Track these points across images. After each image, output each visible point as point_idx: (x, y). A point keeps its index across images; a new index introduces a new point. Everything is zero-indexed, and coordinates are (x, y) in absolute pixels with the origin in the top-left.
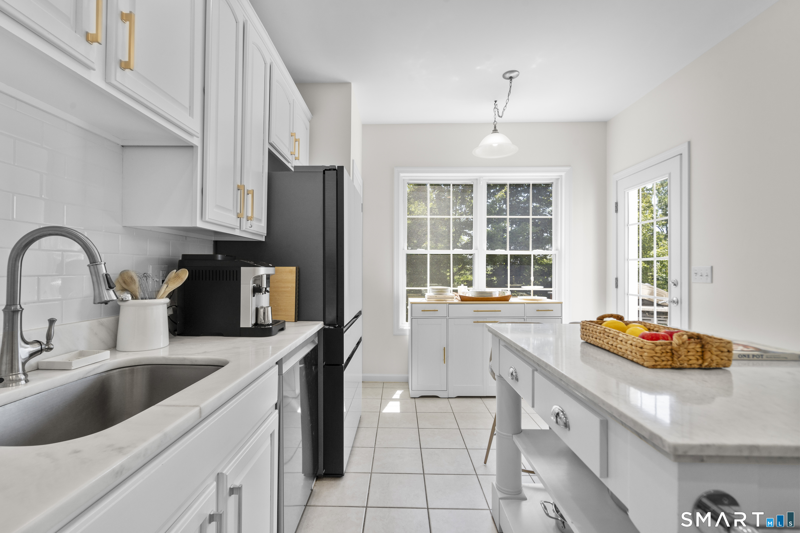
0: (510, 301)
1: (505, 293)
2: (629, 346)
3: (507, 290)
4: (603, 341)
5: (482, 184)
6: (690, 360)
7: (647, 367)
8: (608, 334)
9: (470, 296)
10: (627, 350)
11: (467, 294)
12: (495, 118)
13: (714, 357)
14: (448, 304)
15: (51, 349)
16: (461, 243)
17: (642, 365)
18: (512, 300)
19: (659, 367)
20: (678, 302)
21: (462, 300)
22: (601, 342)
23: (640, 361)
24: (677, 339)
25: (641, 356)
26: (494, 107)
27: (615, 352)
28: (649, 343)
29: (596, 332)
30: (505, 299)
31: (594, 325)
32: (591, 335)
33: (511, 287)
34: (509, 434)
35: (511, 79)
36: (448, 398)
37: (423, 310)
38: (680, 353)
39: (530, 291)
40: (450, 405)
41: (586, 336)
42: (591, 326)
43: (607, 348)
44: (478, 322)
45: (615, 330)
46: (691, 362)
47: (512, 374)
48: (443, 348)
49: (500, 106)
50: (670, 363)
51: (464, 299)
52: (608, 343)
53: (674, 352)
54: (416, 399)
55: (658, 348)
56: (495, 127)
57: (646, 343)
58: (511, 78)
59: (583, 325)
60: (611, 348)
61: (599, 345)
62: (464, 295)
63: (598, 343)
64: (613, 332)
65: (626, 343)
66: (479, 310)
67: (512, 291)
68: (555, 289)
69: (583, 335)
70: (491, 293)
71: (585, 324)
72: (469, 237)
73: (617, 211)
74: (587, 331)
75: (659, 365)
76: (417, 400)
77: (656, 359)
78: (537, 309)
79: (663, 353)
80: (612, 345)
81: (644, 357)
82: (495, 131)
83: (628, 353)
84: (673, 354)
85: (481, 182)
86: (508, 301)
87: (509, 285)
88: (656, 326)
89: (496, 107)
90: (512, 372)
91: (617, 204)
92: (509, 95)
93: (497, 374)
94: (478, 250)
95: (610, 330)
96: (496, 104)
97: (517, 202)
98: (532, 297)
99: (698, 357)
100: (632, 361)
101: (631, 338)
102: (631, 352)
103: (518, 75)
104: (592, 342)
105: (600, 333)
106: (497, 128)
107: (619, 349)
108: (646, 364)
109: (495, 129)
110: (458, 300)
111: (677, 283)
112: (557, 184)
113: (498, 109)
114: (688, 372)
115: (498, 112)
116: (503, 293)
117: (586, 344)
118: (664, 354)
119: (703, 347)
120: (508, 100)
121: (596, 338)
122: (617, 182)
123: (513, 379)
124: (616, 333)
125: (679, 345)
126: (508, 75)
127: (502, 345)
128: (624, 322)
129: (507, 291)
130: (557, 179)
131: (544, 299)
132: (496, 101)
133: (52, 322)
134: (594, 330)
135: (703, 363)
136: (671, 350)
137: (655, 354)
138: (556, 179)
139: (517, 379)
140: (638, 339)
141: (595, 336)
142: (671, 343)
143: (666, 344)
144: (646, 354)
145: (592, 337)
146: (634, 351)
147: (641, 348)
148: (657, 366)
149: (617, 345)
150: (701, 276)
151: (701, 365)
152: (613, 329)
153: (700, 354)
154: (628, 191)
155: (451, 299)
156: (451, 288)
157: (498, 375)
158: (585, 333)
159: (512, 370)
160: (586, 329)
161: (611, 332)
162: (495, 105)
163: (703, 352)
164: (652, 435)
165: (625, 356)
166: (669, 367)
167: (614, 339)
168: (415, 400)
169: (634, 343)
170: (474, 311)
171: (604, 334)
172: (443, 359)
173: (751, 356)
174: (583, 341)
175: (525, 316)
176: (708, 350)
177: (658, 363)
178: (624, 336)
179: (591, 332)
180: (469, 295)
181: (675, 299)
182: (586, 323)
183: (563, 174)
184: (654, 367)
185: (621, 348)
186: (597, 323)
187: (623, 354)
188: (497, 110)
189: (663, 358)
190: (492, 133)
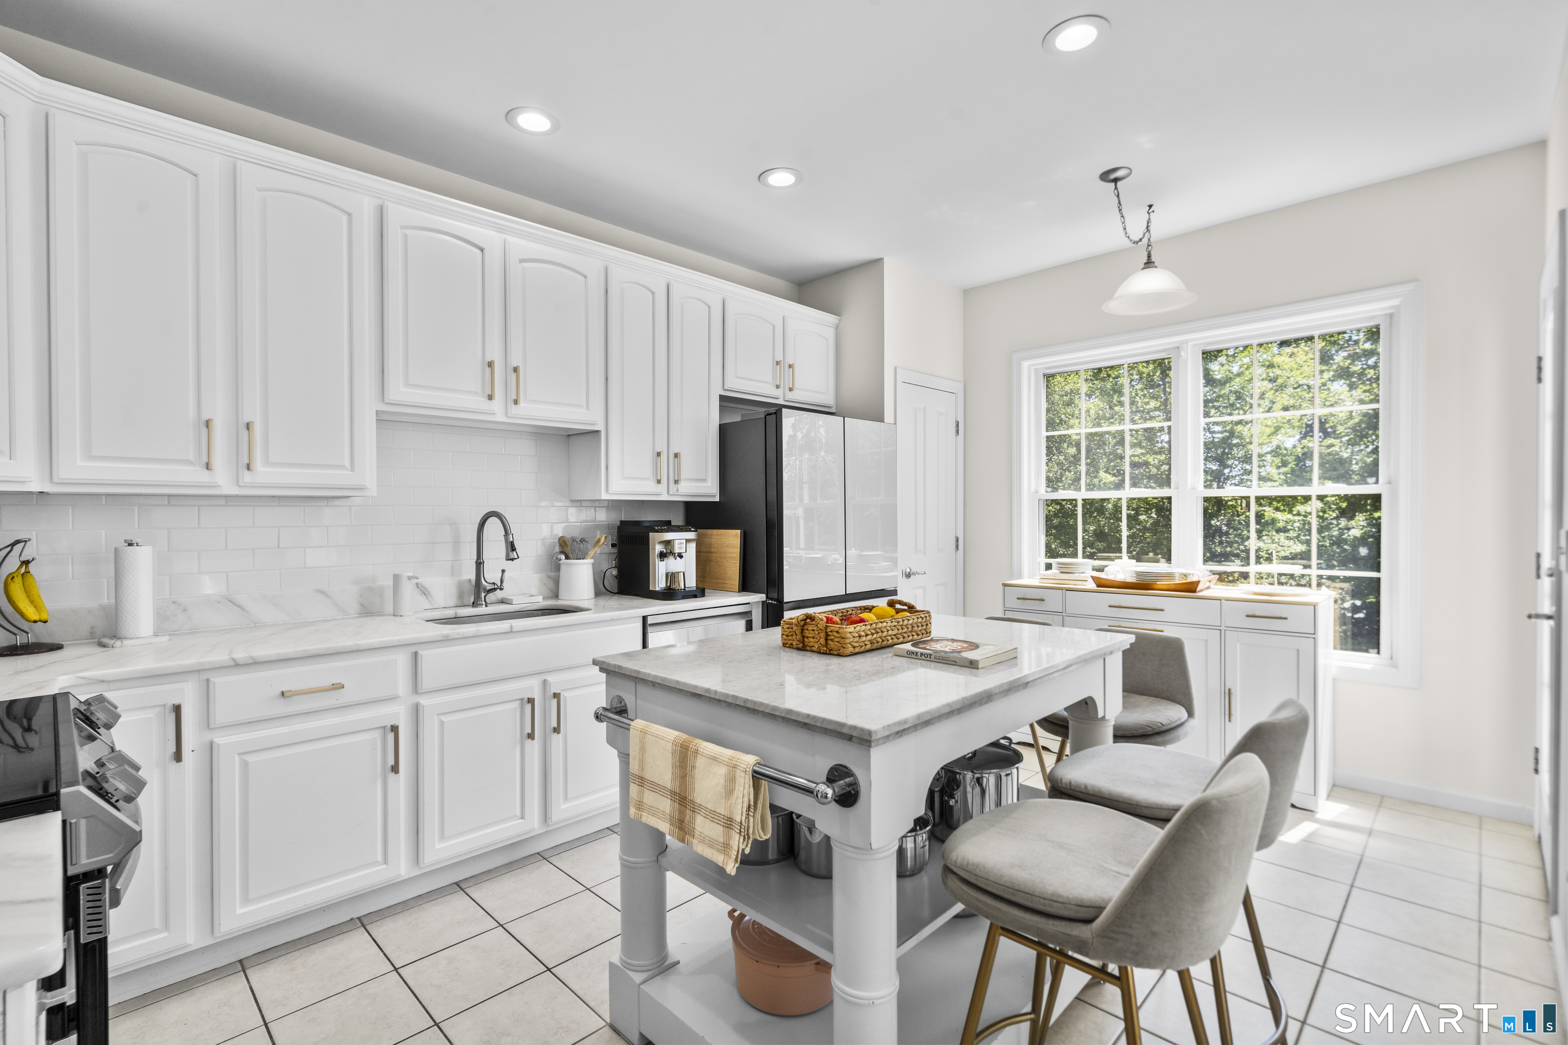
0: (1200, 591)
1: (1189, 576)
5: (1185, 357)
14: (1064, 591)
15: (503, 589)
21: (1098, 586)
37: (1020, 597)
56: (1149, 256)
58: (1116, 180)
68: (1385, 575)
73: (1540, 379)
78: (1251, 614)
82: (1149, 263)
85: (1182, 353)
86: (1194, 592)
91: (1540, 360)
94: (1178, 488)
106: (1153, 259)
109: (1149, 259)
116: (1184, 577)
132: (1150, 206)
133: (503, 571)
138: (1386, 315)
155: (1081, 583)
162: (1149, 213)
170: (1110, 607)
190: (1143, 269)
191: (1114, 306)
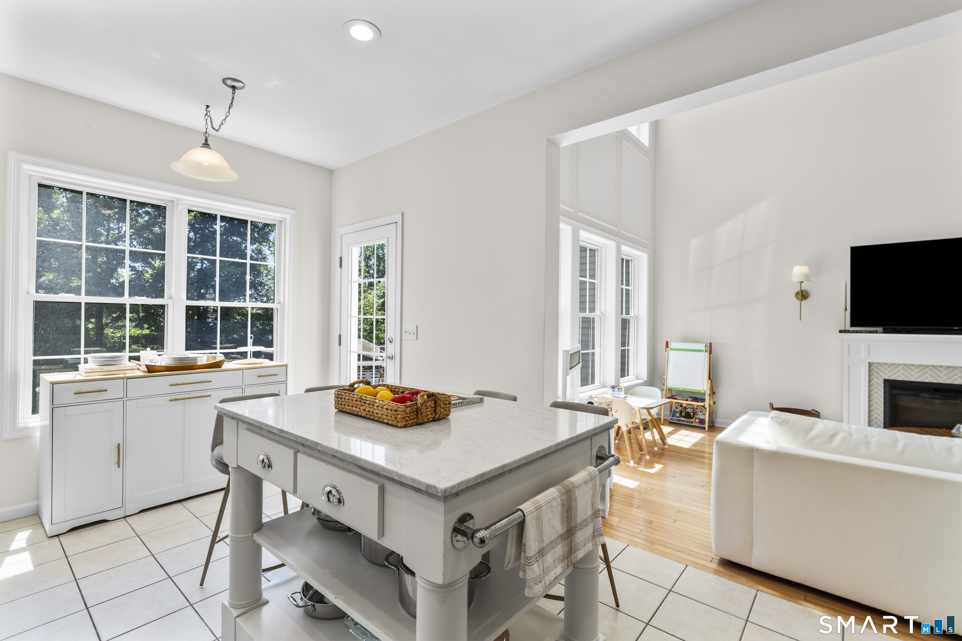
0: (223, 367)
1: (216, 357)
2: (385, 410)
3: (216, 353)
4: (360, 409)
5: (181, 210)
6: (428, 415)
7: (400, 427)
8: (365, 401)
9: (164, 364)
10: (383, 415)
11: (158, 362)
12: (207, 129)
13: (442, 410)
14: (125, 380)
16: (117, 280)
17: (396, 426)
18: (227, 365)
19: (408, 425)
20: (392, 357)
21: (149, 371)
22: (358, 409)
23: (395, 423)
24: (420, 399)
25: (396, 418)
26: (205, 113)
27: (371, 417)
28: (401, 406)
29: (352, 400)
30: (217, 365)
31: (350, 394)
32: (346, 404)
33: (221, 348)
34: (248, 535)
35: (234, 89)
36: (124, 518)
37: (77, 391)
38: (422, 410)
39: (246, 353)
40: (131, 527)
41: (341, 405)
42: (347, 394)
43: (364, 415)
44: (176, 400)
45: (371, 397)
46: (428, 417)
47: (263, 461)
48: (117, 445)
49: (217, 115)
50: (415, 420)
51: (151, 369)
52: (365, 410)
53: (418, 410)
54: (60, 536)
55: (409, 409)
56: (206, 140)
57: (399, 406)
58: (234, 87)
59: (338, 394)
60: (367, 414)
61: (356, 413)
62: (154, 364)
63: (354, 411)
64: (369, 399)
65: (382, 408)
66: (178, 383)
67: (225, 354)
68: (277, 349)
69: (338, 404)
70: (195, 359)
71: (340, 392)
72: (134, 272)
73: (341, 266)
74: (343, 400)
75: (408, 424)
76: (63, 538)
77: (407, 418)
78: (259, 375)
79: (411, 412)
80: (369, 411)
81: (398, 419)
82: (206, 145)
83: (384, 417)
84: (417, 412)
85: (179, 207)
86: (220, 367)
87: (218, 345)
88: (397, 387)
89: (208, 114)
90: (263, 459)
91: (341, 258)
92: (230, 108)
93: (232, 464)
94: (172, 299)
95: (366, 397)
96: (207, 110)
97: (209, 231)
98: (250, 360)
99: (432, 412)
100: (387, 424)
101: (386, 403)
102: (387, 416)
103: (243, 88)
104: (348, 411)
105: (357, 401)
106: (209, 142)
107: (375, 414)
108: (399, 425)
109: (206, 143)
110: (141, 372)
111: (392, 340)
112: (280, 226)
113: (211, 118)
114: (426, 425)
115: (211, 122)
116: (213, 358)
117: (340, 413)
118: (412, 414)
119: (435, 403)
120: (228, 113)
121: (352, 407)
122: (341, 236)
123: (265, 466)
124: (372, 400)
125: (422, 404)
126: (229, 82)
127: (243, 429)
128: (372, 386)
129: (218, 354)
130: (281, 222)
131: (266, 362)
132: (208, 107)
134: (351, 398)
135: (435, 415)
136: (417, 409)
137: (406, 415)
138: (279, 220)
139: (270, 466)
140: (392, 404)
141: (351, 404)
142: (416, 403)
143: (413, 405)
144: (399, 416)
145: (348, 406)
146: (389, 415)
147: (396, 411)
148: (407, 425)
149: (374, 411)
150: (410, 333)
151: (434, 418)
152: (369, 396)
153: (433, 409)
154: (351, 248)
155: (130, 371)
156: (127, 354)
157: (236, 467)
158: (340, 403)
159: (261, 457)
160: (341, 398)
161: (368, 398)
163: (435, 407)
164: (429, 486)
165: (380, 420)
166: (415, 424)
167: (371, 406)
168: (59, 538)
169: (389, 408)
170: (171, 385)
171: (360, 401)
172: (117, 460)
173: (458, 404)
174: (337, 410)
175: (244, 385)
176: (438, 404)
177: (408, 422)
178: (380, 402)
179: (346, 400)
180: (161, 363)
181: (390, 355)
182: (342, 392)
183: (288, 217)
184: (405, 426)
185: (377, 413)
186: (349, 390)
187: (379, 418)
188: (209, 118)
189: (411, 418)
190: (201, 147)
191: (178, 167)
